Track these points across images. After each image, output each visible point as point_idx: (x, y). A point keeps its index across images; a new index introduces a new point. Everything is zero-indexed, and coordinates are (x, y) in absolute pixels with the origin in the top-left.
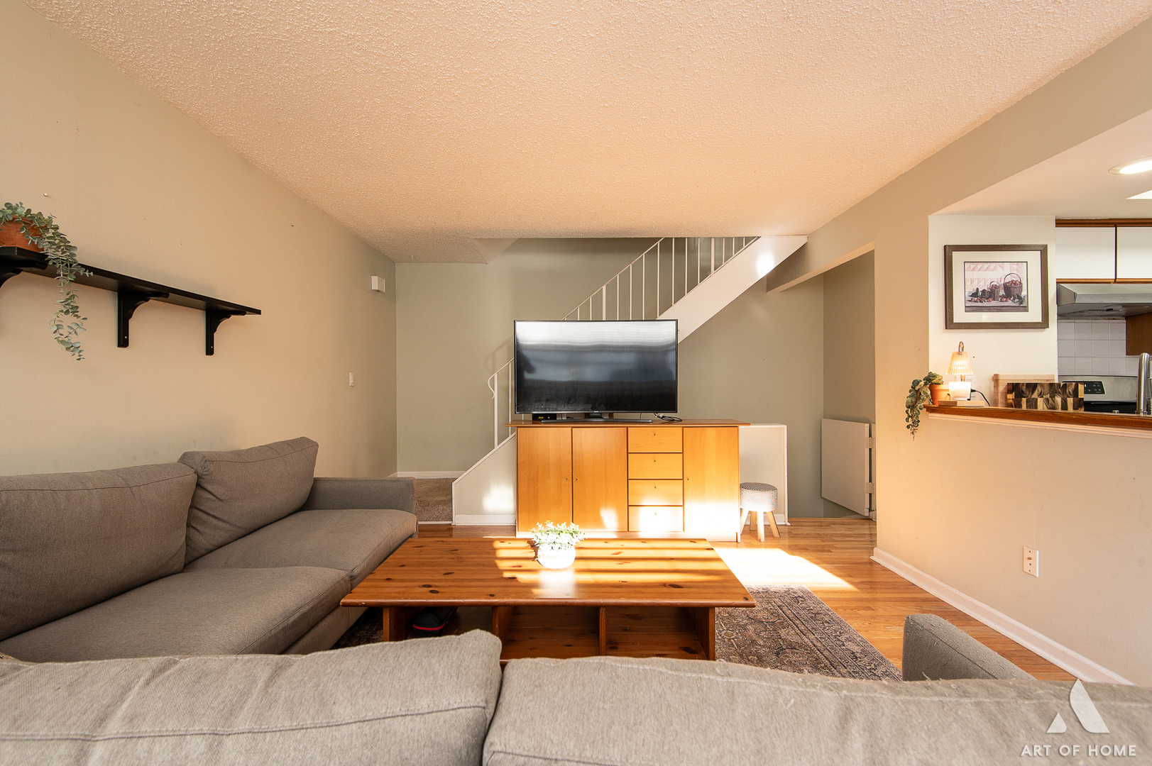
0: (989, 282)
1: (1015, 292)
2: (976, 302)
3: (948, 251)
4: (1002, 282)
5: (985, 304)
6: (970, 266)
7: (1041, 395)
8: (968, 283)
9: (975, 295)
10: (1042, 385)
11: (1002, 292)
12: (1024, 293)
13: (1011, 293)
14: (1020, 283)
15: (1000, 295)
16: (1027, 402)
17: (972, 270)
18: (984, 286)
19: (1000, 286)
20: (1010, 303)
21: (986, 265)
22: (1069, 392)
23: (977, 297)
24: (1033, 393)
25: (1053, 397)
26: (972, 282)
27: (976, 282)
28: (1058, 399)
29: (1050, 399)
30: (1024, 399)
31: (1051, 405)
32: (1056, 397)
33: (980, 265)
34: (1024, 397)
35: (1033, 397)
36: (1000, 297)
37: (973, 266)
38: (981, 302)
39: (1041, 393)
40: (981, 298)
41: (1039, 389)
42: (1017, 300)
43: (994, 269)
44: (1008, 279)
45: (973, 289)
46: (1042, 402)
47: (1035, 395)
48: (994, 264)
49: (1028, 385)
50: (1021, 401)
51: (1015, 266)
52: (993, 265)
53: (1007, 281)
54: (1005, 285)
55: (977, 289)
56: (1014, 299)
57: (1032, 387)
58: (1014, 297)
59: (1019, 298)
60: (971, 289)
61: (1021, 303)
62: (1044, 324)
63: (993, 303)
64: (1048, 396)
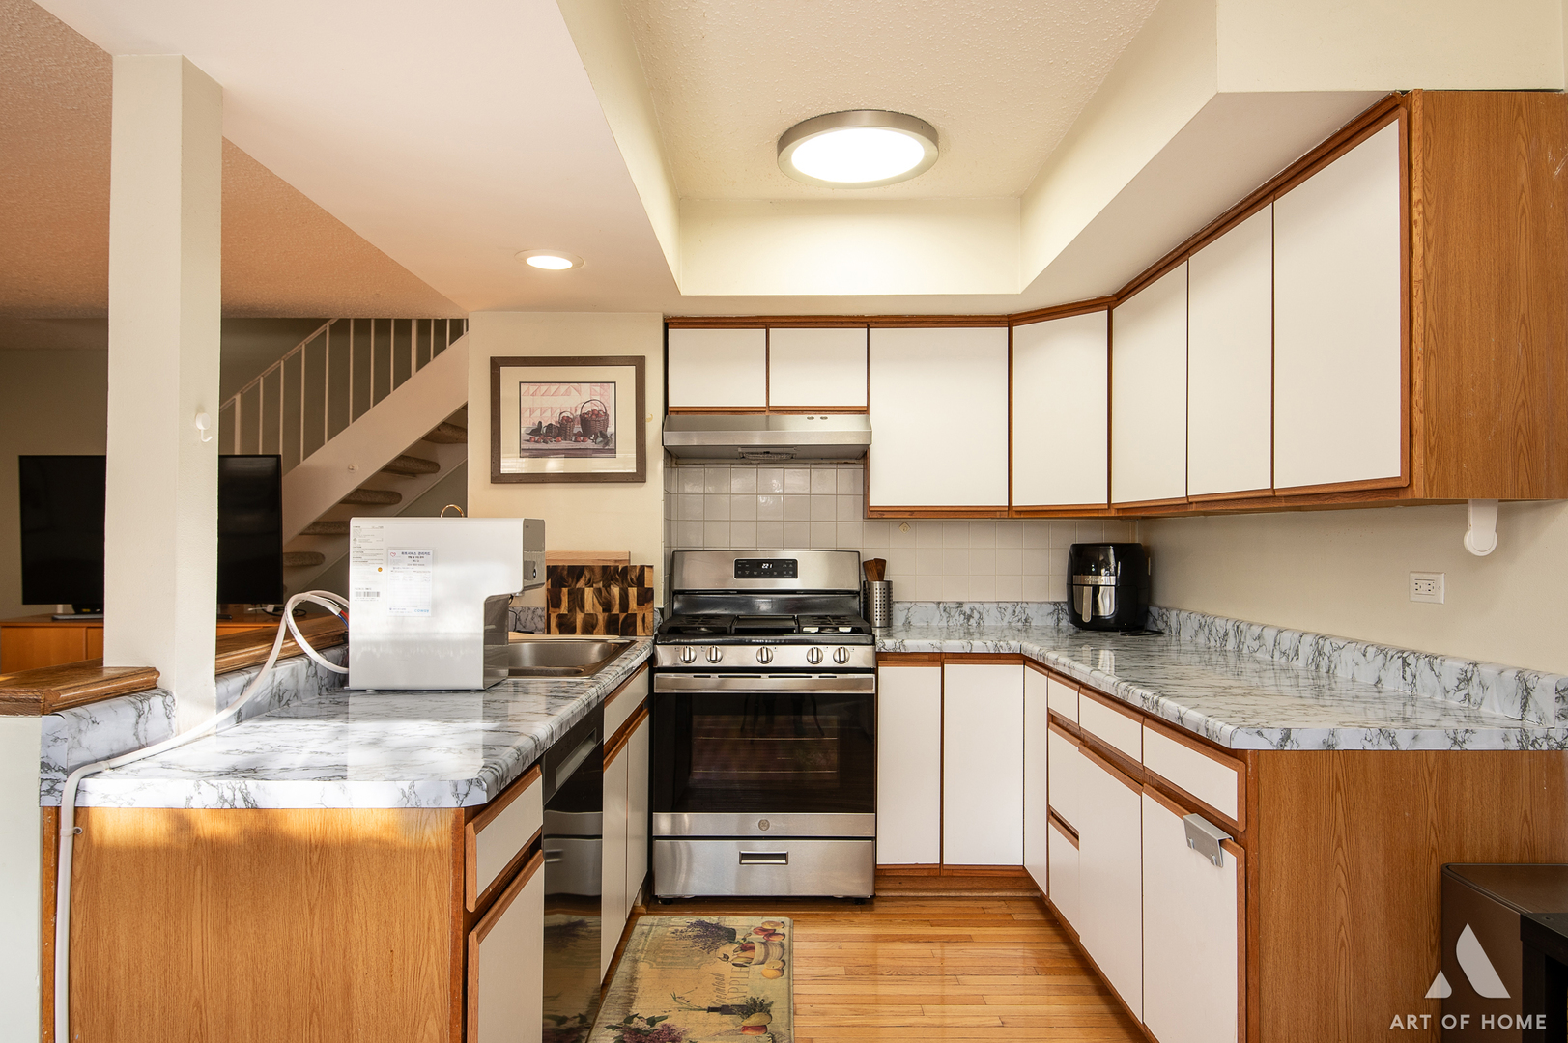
0: (559, 412)
1: (598, 427)
2: (537, 442)
3: (496, 364)
4: (578, 413)
5: (552, 446)
6: (528, 389)
7: (589, 584)
8: (526, 415)
9: (536, 431)
10: (591, 569)
11: (578, 428)
12: (610, 430)
13: (591, 430)
14: (605, 413)
15: (575, 431)
16: (569, 593)
17: (533, 395)
18: (549, 419)
19: (575, 418)
20: (589, 444)
21: (554, 387)
22: (632, 580)
23: (540, 434)
24: (578, 581)
25: (607, 587)
26: (532, 412)
27: (538, 413)
28: (616, 590)
29: (603, 590)
30: (565, 590)
31: (605, 598)
32: (612, 587)
33: (544, 388)
34: (565, 587)
35: (578, 586)
36: (575, 434)
37: (533, 388)
38: (545, 442)
39: (590, 580)
40: (547, 436)
41: (587, 573)
42: (600, 439)
43: (567, 393)
44: (588, 408)
45: (534, 424)
46: (591, 594)
47: (581, 584)
48: (566, 386)
49: (572, 569)
50: (560, 592)
51: (597, 388)
52: (564, 387)
53: (585, 411)
54: (582, 416)
55: (540, 423)
56: (596, 439)
57: (577, 571)
58: (596, 434)
59: (604, 436)
60: (529, 423)
61: (607, 444)
62: (639, 477)
63: (564, 444)
64: (601, 584)
